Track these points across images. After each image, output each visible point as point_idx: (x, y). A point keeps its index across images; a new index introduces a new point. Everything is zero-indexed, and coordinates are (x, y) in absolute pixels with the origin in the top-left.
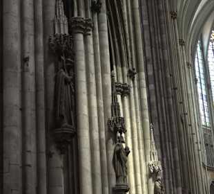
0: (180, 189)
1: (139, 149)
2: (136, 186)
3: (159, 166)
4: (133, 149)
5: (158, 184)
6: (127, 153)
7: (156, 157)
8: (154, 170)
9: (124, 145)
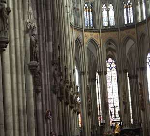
0: (51, 43)
1: (18, 9)
2: (15, 39)
3: (34, 24)
4: (14, 9)
5: (33, 38)
6: (9, 12)
7: (32, 16)
8: (30, 27)
9: (6, 5)
